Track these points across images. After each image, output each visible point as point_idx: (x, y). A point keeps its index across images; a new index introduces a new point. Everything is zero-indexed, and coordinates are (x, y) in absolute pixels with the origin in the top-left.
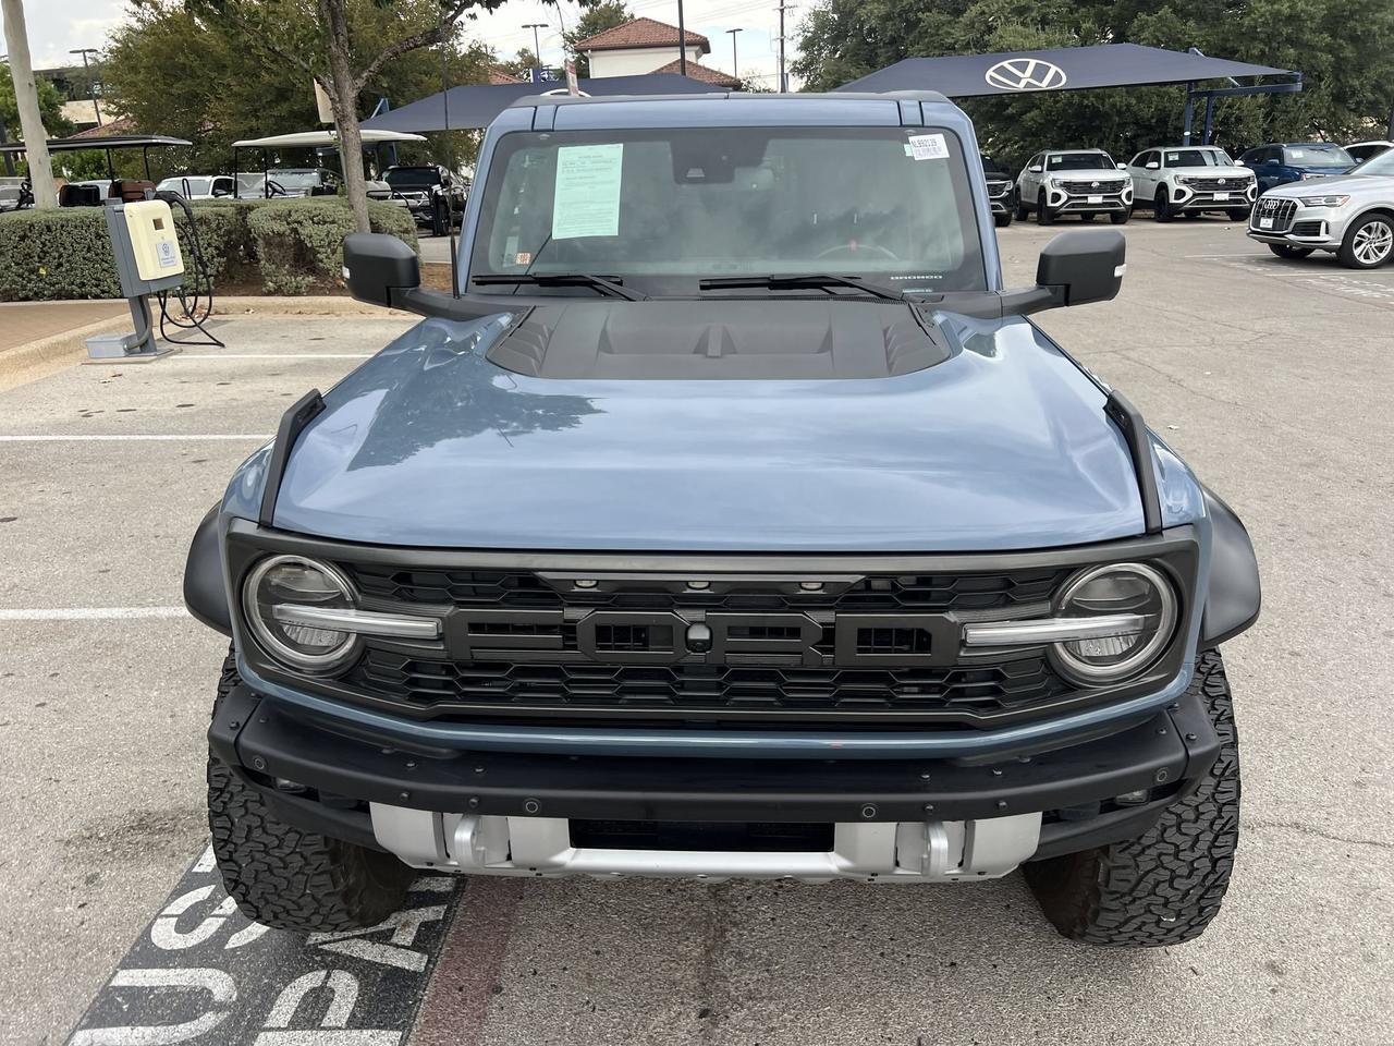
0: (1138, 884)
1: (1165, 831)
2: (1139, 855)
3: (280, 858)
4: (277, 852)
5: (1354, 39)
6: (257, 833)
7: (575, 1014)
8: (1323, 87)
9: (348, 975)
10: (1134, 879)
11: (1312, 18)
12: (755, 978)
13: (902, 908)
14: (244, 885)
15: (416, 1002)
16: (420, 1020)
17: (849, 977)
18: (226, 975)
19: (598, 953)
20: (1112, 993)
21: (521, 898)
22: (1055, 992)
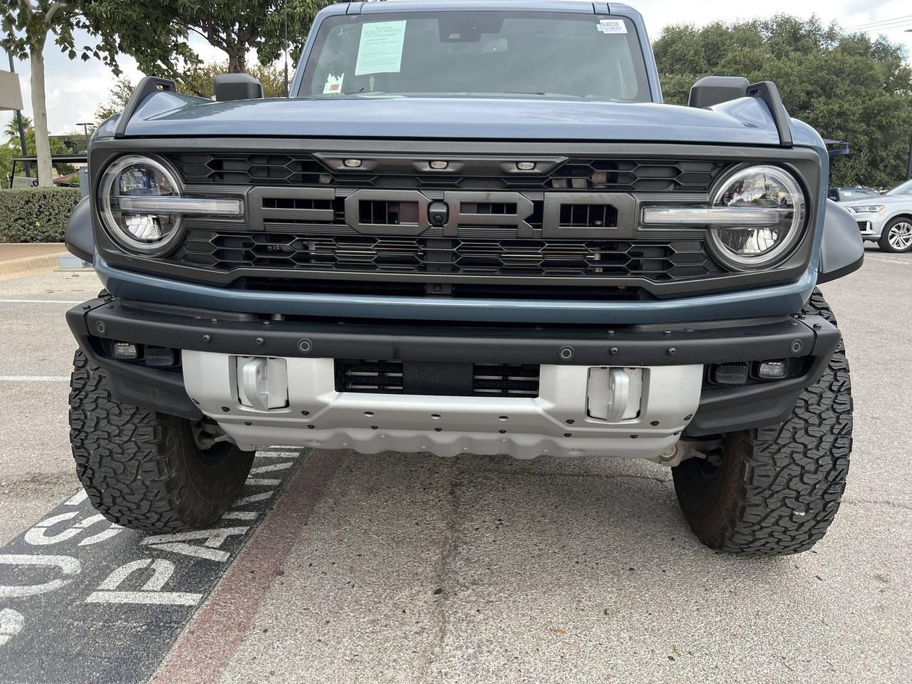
0: (776, 478)
1: (796, 433)
2: (776, 453)
3: (119, 445)
4: (117, 440)
5: (881, 127)
6: (103, 423)
7: (338, 589)
8: (862, 156)
9: (168, 562)
10: (772, 474)
11: (854, 114)
12: (479, 573)
13: (591, 538)
14: (92, 469)
15: (216, 578)
16: (218, 588)
17: (551, 574)
18: (75, 560)
19: (360, 555)
20: (755, 588)
21: (306, 524)
22: (711, 586)
